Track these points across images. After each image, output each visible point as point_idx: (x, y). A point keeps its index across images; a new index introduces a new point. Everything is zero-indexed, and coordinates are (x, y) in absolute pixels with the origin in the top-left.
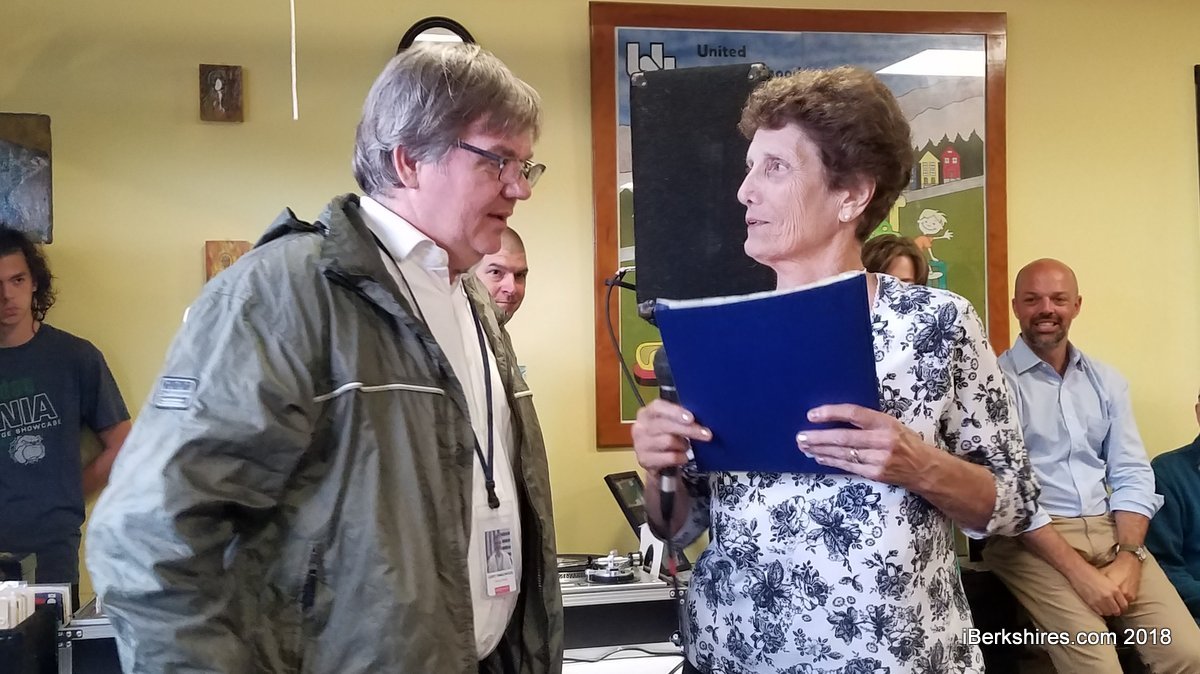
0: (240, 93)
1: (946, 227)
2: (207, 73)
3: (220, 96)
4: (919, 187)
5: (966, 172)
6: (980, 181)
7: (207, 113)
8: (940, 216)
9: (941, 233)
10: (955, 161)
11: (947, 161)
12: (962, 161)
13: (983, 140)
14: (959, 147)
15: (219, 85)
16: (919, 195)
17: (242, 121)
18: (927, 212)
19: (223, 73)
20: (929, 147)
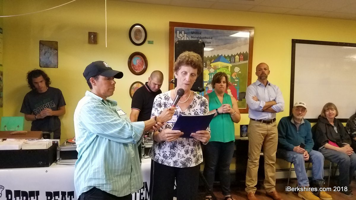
0: (97, 38)
1: (240, 71)
2: (90, 34)
3: (93, 38)
4: (235, 62)
5: (245, 59)
6: (247, 62)
7: (90, 42)
8: (239, 68)
9: (239, 72)
10: (242, 57)
11: (241, 57)
12: (244, 57)
13: (248, 53)
14: (243, 54)
15: (92, 36)
16: (235, 64)
17: (97, 44)
18: (236, 68)
19: (93, 34)
20: (237, 54)
